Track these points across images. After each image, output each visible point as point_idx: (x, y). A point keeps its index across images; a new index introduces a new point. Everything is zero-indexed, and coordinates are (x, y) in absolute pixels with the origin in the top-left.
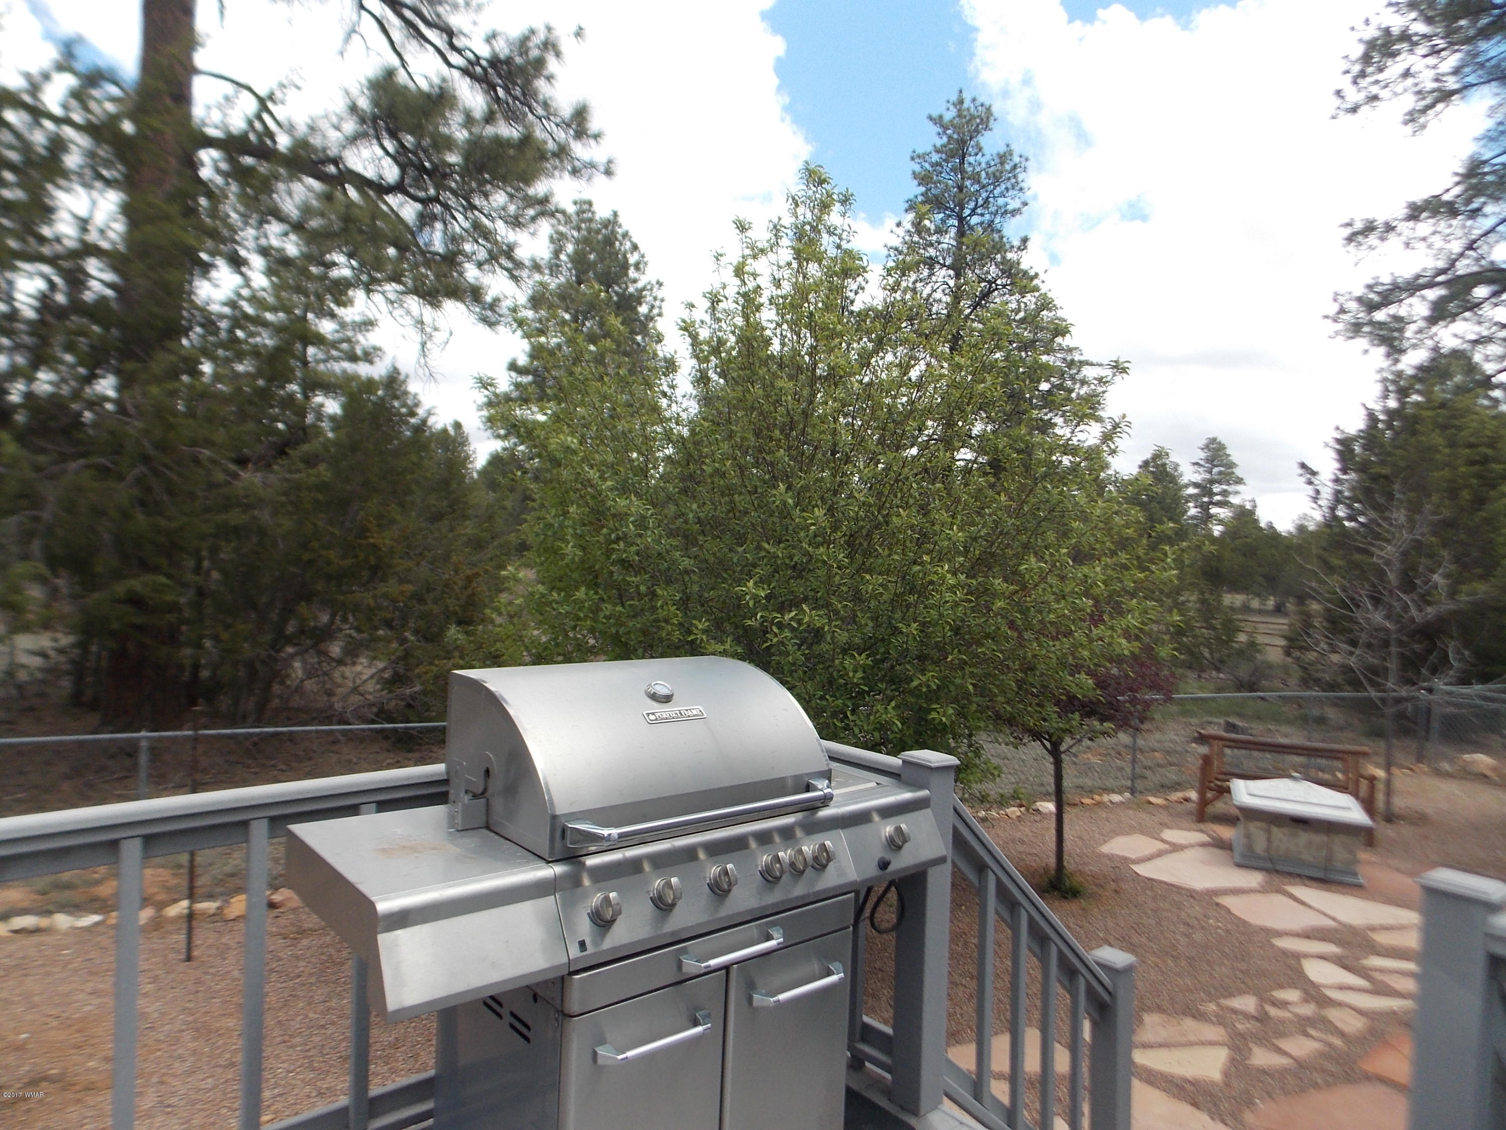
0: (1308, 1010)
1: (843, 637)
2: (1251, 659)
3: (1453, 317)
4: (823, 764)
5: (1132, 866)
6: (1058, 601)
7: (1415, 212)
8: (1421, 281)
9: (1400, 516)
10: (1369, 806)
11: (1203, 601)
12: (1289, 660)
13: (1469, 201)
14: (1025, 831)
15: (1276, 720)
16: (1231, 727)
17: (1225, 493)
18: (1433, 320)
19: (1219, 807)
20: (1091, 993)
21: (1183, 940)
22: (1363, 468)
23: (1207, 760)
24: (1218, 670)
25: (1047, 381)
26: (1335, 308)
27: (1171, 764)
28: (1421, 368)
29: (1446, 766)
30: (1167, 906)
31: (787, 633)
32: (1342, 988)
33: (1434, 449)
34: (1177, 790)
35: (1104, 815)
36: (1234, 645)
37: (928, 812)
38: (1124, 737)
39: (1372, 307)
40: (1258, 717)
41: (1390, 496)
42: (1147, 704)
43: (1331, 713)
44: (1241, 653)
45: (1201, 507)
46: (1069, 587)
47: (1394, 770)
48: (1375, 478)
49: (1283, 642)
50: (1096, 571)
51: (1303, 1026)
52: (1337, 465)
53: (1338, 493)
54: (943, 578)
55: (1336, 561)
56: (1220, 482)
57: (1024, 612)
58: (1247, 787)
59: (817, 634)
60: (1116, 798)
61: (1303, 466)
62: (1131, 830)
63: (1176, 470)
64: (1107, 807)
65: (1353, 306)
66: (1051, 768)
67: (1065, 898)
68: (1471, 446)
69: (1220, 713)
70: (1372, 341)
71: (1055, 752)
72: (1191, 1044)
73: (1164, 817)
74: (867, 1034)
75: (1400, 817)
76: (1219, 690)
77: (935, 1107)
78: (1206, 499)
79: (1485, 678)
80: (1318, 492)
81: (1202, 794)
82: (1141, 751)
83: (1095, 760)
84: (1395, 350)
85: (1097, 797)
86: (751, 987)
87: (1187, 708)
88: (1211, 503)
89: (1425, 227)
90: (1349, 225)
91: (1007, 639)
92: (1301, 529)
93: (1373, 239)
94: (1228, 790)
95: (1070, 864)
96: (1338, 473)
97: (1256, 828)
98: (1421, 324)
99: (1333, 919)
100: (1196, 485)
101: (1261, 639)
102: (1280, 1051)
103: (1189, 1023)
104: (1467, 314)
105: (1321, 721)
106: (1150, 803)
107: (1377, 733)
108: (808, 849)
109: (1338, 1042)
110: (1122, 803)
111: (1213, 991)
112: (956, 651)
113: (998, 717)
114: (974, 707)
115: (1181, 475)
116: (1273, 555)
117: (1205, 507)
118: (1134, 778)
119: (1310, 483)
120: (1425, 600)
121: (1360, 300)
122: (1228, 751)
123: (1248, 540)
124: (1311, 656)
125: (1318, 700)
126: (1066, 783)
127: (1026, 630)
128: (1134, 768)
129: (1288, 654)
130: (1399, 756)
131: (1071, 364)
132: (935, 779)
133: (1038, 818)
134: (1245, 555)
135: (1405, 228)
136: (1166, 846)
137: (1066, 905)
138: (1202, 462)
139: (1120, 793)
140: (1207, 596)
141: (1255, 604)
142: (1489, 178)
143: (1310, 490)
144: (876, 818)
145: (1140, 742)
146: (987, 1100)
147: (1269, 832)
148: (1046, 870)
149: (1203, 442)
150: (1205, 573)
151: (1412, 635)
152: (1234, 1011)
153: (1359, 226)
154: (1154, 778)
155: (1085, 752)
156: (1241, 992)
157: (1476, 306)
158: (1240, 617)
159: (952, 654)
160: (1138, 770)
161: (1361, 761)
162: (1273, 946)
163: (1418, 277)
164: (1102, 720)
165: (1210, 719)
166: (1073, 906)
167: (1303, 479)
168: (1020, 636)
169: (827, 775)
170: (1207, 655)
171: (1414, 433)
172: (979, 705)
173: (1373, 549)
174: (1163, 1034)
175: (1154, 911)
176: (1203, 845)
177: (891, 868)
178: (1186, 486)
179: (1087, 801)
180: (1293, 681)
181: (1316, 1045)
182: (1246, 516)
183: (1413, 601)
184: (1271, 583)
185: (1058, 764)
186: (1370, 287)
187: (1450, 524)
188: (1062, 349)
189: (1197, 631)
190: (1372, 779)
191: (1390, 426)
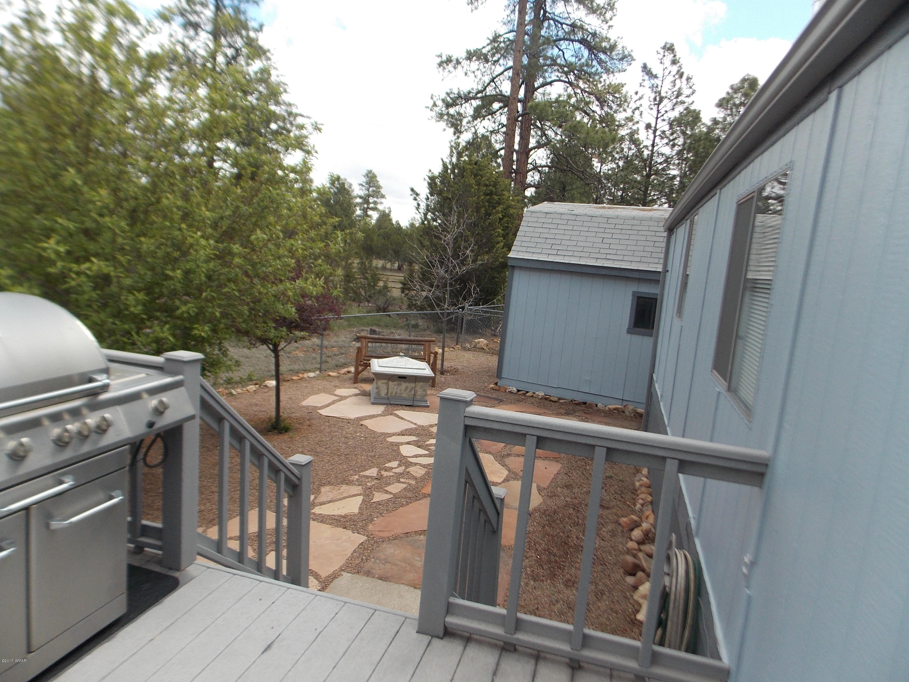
0: (400, 470)
1: (128, 282)
2: (385, 295)
3: (484, 117)
4: (103, 364)
5: (319, 411)
6: (275, 259)
7: (470, 56)
8: (471, 95)
9: (454, 219)
10: (433, 368)
11: (362, 263)
12: (403, 295)
13: (493, 55)
14: (258, 398)
15: (395, 327)
16: (373, 332)
17: (375, 203)
18: (475, 117)
19: (365, 374)
20: (288, 480)
21: (344, 446)
22: (440, 193)
23: (359, 349)
24: (368, 301)
25: (276, 123)
26: (432, 103)
27: (342, 354)
28: (468, 143)
29: (468, 345)
30: (336, 429)
31: (83, 279)
32: (416, 456)
33: (471, 186)
34: (344, 368)
35: (305, 385)
36: (377, 288)
37: (182, 389)
38: (315, 340)
39: (448, 106)
40: (387, 326)
41: (451, 209)
42: (327, 321)
43: (421, 322)
44: (380, 292)
45: (363, 210)
46: (281, 251)
47: (446, 349)
48: (445, 199)
49: (401, 286)
50: (298, 243)
51: (398, 477)
52: (428, 191)
53: (428, 206)
54: (197, 241)
55: (427, 243)
56: (373, 197)
57: (254, 265)
58: (378, 362)
59: (106, 279)
60: (312, 375)
61: (412, 190)
62: (319, 391)
63: (351, 188)
64: (306, 380)
65: (440, 103)
66: (273, 360)
67: (281, 433)
68: (486, 185)
69: (368, 325)
70: (447, 124)
71: (275, 351)
72: (344, 498)
73: (337, 383)
74: (146, 531)
75: (447, 372)
76: (368, 312)
77: (191, 562)
78: (366, 206)
79: (485, 302)
80: (419, 205)
81: (356, 369)
82: (326, 347)
83: (301, 355)
84: (458, 131)
85: (301, 375)
86: (49, 517)
87: (351, 322)
88: (368, 208)
89: (475, 65)
90: (440, 56)
91: (244, 283)
92: (412, 225)
93: (450, 67)
94: (369, 365)
95: (284, 414)
96: (429, 195)
97: (382, 384)
98: (470, 118)
99: (415, 424)
100: (361, 197)
101: (390, 285)
102: (387, 492)
103: (344, 487)
104: (490, 117)
105: (416, 326)
106: (329, 376)
107: (439, 331)
108: (92, 420)
109: (413, 482)
110: (314, 377)
111: (357, 469)
112: (209, 290)
113: (239, 331)
114: (222, 326)
115: (353, 191)
116: (398, 239)
117: (365, 211)
118: (321, 363)
119: (415, 199)
120: (463, 263)
121: (443, 100)
122: (370, 344)
123: (387, 230)
124: (413, 293)
125: (415, 316)
126: (282, 369)
127: (255, 277)
128: (321, 358)
129: (403, 292)
130: (448, 341)
131: (290, 114)
132: (187, 368)
133: (266, 390)
134: (384, 239)
135: (465, 63)
136: (337, 398)
137: (281, 437)
138: (364, 184)
139: (314, 372)
140: (364, 260)
141: (389, 266)
142: (502, 45)
143: (415, 203)
144: (145, 396)
145: (325, 343)
146: (225, 551)
147: (387, 384)
148: (270, 419)
149: (365, 172)
150: (364, 248)
151: (456, 281)
152: (367, 477)
153: (444, 58)
154: (332, 362)
155: (295, 351)
156: (370, 468)
157: (493, 113)
158: (381, 273)
159: (206, 291)
160: (324, 358)
161: (432, 346)
162: (388, 442)
163: (469, 93)
164: (302, 330)
165: (362, 328)
166: (286, 437)
167: (412, 197)
168: (252, 281)
169: (106, 371)
170: (363, 293)
171: (463, 177)
172: (225, 325)
173: (442, 236)
174: (330, 496)
175: (330, 433)
176: (356, 395)
177: (156, 426)
178: (356, 197)
179: (295, 378)
180: (404, 307)
181: (404, 486)
182: (385, 217)
183: (458, 264)
184: (397, 254)
185: (277, 357)
186: (448, 94)
187: (475, 225)
188: (285, 103)
189: (358, 281)
190: (436, 354)
191: (453, 172)
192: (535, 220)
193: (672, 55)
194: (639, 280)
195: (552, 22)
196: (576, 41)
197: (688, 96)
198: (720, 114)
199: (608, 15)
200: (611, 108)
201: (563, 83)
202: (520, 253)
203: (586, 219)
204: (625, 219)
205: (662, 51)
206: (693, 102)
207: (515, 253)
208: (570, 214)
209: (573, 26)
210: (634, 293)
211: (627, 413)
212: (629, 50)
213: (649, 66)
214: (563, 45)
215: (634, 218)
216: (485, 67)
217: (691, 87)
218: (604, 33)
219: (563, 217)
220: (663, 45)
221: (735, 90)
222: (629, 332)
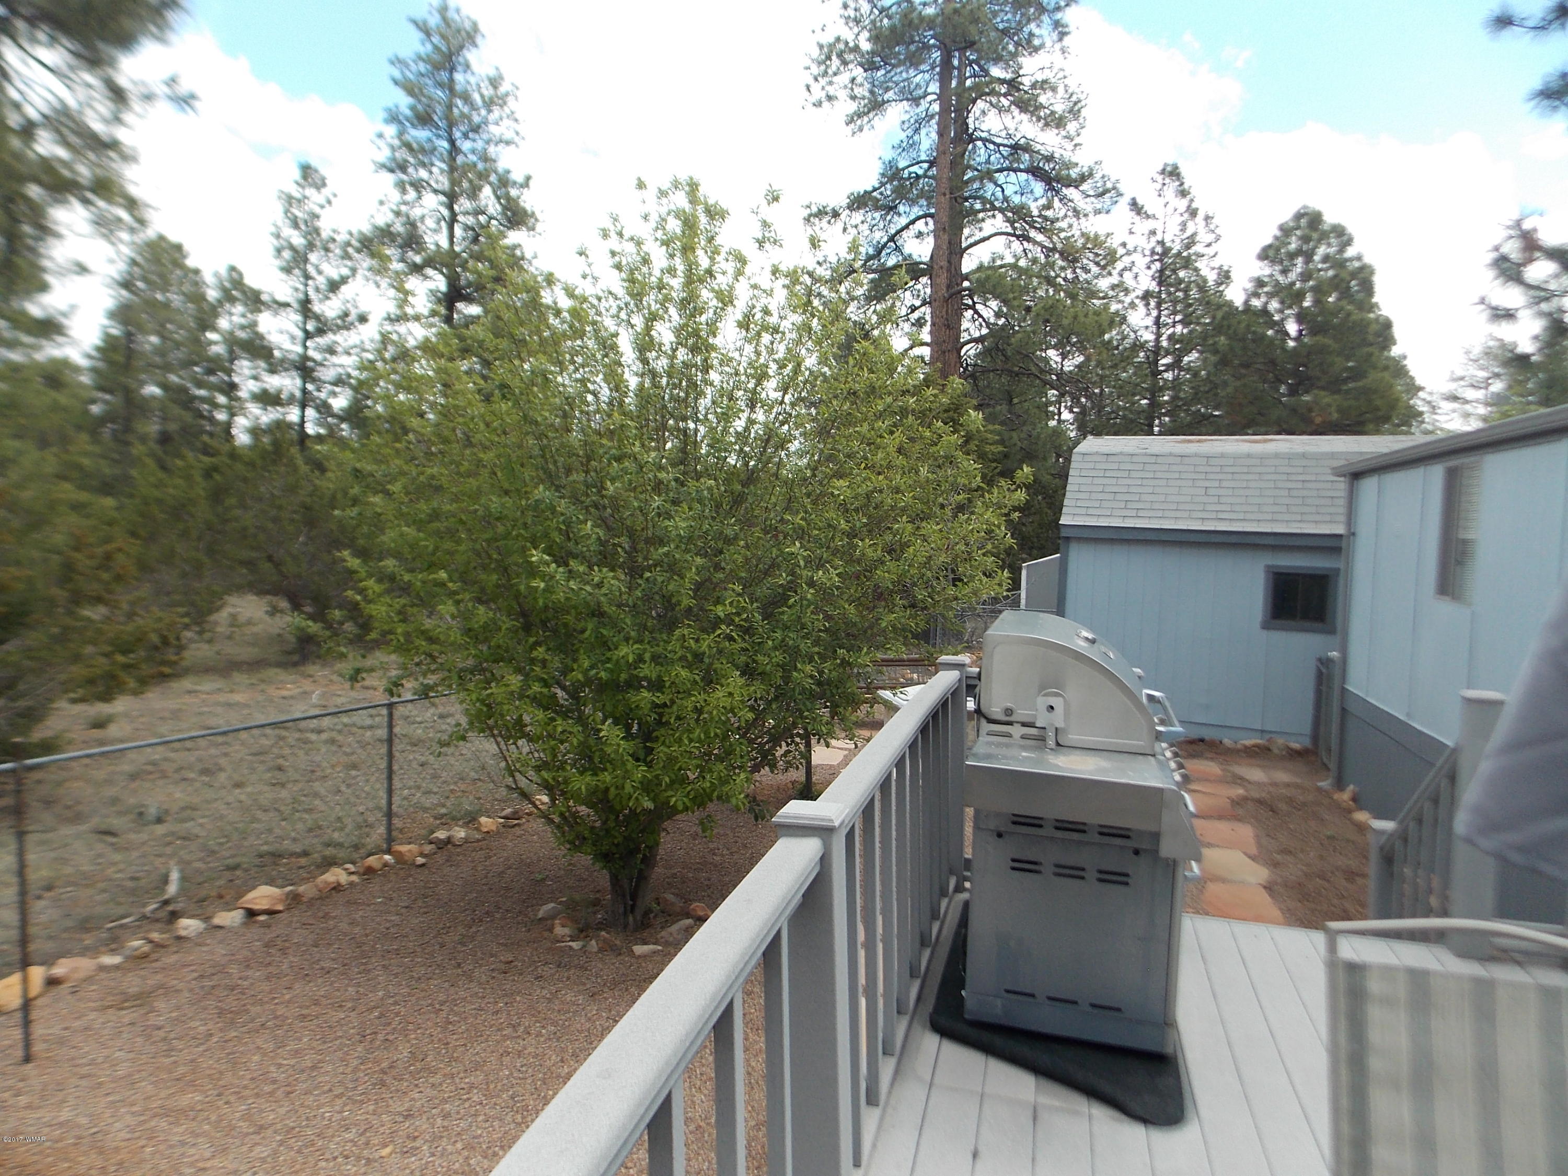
7: (854, 202)
89: (857, 217)
90: (810, 207)
93: (823, 222)
135: (845, 214)
192: (1091, 465)
193: (1177, 183)
194: (1274, 548)
195: (979, 143)
196: (1021, 171)
197: (1209, 245)
198: (1263, 270)
199: (1072, 127)
200: (1087, 271)
201: (1004, 237)
202: (1076, 518)
203: (1171, 460)
204: (1236, 457)
205: (1159, 178)
206: (1216, 253)
207: (1070, 517)
208: (1146, 455)
209: (1016, 147)
210: (1268, 568)
211: (1276, 751)
212: (1113, 179)
213: (1140, 202)
214: (1001, 178)
215: (1249, 456)
216: (874, 219)
217: (1213, 231)
218: (1067, 155)
219: (1135, 459)
220: (1160, 168)
221: (1286, 231)
222: (1266, 626)
